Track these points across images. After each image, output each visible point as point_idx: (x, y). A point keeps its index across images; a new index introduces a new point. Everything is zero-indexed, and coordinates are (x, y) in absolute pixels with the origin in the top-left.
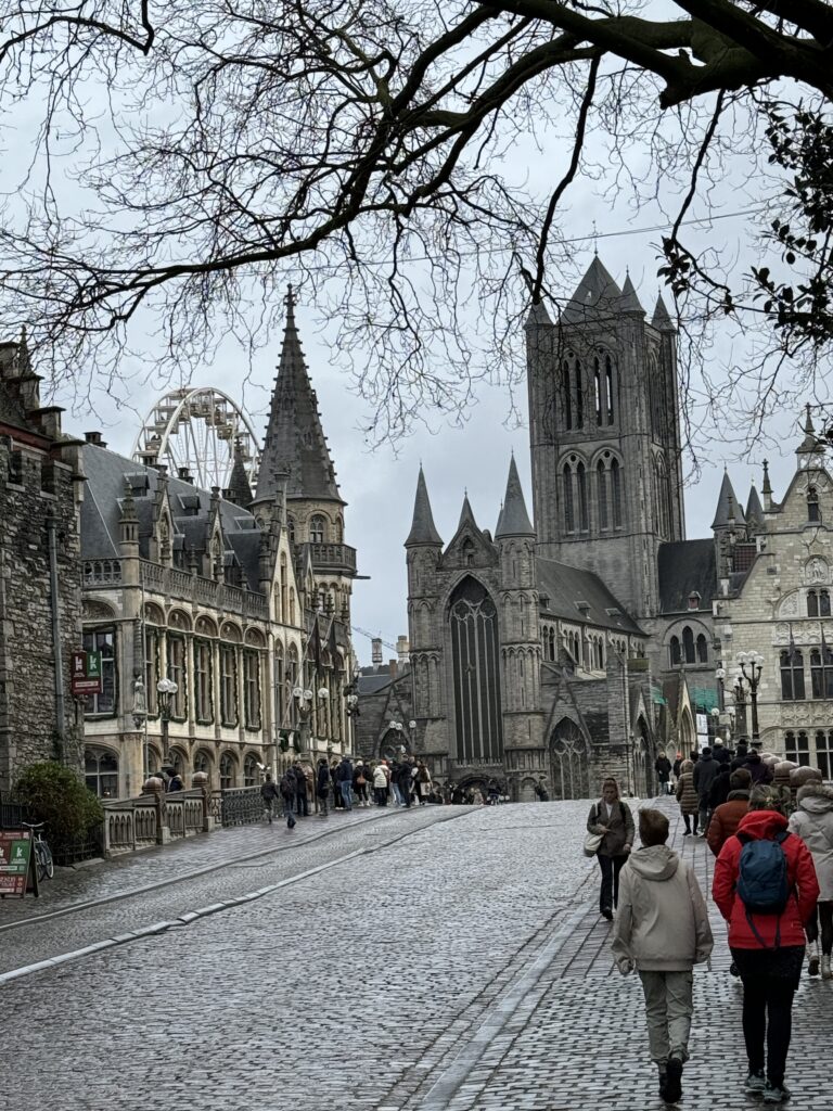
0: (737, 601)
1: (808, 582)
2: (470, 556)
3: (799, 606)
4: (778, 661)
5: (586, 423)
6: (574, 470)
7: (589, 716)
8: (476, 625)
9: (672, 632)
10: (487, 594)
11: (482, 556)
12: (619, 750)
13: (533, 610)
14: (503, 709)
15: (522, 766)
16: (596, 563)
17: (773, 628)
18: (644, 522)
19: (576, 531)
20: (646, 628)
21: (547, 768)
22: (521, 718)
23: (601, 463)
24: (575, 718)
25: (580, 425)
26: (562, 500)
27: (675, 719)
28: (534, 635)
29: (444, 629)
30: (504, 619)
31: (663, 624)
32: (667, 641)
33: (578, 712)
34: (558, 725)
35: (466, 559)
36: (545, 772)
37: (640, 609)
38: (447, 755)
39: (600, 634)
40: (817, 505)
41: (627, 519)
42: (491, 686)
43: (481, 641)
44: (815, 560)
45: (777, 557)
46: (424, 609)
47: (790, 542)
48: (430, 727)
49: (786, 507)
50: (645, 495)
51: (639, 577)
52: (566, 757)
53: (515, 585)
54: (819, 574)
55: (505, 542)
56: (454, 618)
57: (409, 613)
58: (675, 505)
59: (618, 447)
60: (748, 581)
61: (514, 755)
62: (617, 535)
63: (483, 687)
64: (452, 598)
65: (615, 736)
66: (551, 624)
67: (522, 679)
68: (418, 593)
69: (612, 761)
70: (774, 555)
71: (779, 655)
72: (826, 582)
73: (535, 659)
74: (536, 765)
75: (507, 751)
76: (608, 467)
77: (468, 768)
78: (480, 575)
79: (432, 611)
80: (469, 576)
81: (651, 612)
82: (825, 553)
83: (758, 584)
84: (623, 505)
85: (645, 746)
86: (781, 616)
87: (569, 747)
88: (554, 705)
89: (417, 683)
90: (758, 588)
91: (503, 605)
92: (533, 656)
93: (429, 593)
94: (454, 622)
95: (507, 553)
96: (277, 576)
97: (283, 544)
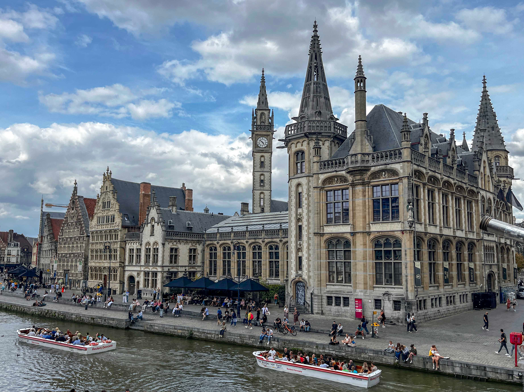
96: (482, 170)
97: (484, 157)
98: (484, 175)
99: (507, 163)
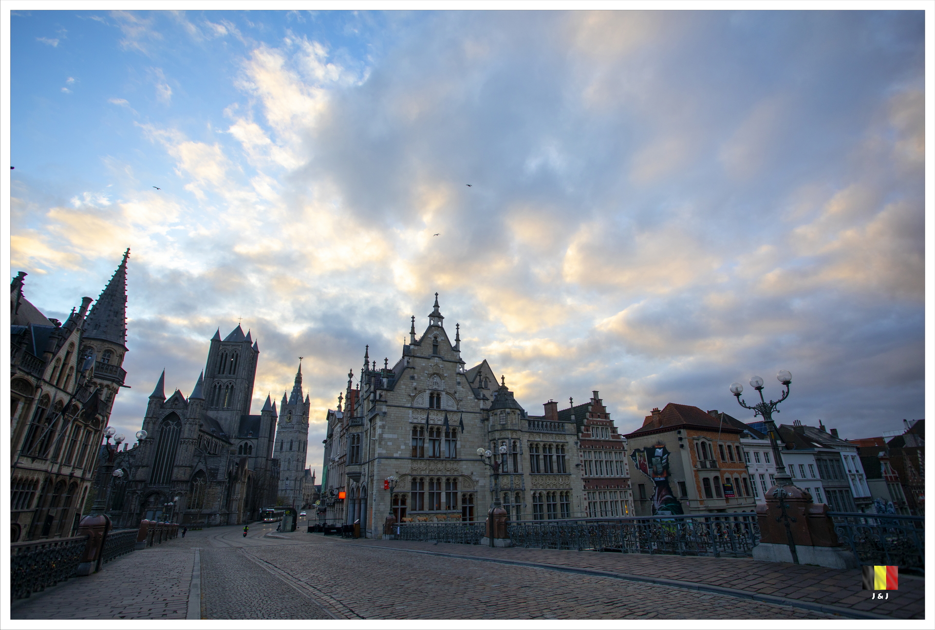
0: (392, 392)
1: (430, 388)
2: (176, 404)
3: (424, 401)
4: (411, 432)
5: (225, 373)
6: (218, 387)
7: (211, 469)
8: (171, 431)
9: (241, 444)
10: (179, 419)
11: (181, 405)
12: (220, 483)
13: (197, 427)
14: (175, 464)
15: (178, 488)
16: (218, 418)
17: (410, 411)
18: (239, 406)
19: (214, 406)
20: (232, 441)
21: (189, 489)
22: (182, 468)
23: (228, 386)
24: (205, 470)
25: (223, 373)
26: (211, 396)
27: (242, 472)
28: (196, 437)
29: (158, 431)
30: (184, 429)
31: (238, 441)
32: (238, 446)
33: (207, 467)
34: (198, 472)
35: (174, 406)
36: (187, 490)
37: (231, 435)
38: (145, 481)
39: (217, 441)
40: (437, 346)
41: (233, 405)
42: (172, 455)
43: (172, 437)
44: (435, 375)
45: (416, 371)
46: (151, 422)
47: (423, 363)
48: (140, 469)
49: (423, 344)
50: (241, 398)
51: (233, 424)
52: (197, 484)
53: (192, 417)
54: (436, 383)
55: (192, 401)
56: (163, 427)
57: (144, 423)
58: (248, 404)
59: (235, 381)
60: (399, 381)
61: (176, 483)
62: (228, 409)
63: (168, 455)
64: (164, 420)
65: (220, 477)
66: (202, 434)
67: (186, 453)
68: (150, 416)
69: (217, 487)
70: (414, 368)
71: (412, 429)
72: (440, 389)
73: (194, 446)
74: (184, 488)
75: (173, 481)
76: (230, 387)
77: (154, 488)
78: (178, 412)
79: (154, 423)
80: (173, 412)
81: (235, 436)
82: (441, 372)
83: (404, 384)
84: (232, 400)
85: (229, 482)
86: (415, 405)
87: (200, 482)
88: (197, 464)
89: (140, 451)
90: (405, 387)
91: (186, 424)
92: (193, 444)
93: (155, 416)
94: (163, 429)
95: (192, 405)
96: (62, 354)
97: (75, 337)
98: (64, 365)
99: (121, 363)
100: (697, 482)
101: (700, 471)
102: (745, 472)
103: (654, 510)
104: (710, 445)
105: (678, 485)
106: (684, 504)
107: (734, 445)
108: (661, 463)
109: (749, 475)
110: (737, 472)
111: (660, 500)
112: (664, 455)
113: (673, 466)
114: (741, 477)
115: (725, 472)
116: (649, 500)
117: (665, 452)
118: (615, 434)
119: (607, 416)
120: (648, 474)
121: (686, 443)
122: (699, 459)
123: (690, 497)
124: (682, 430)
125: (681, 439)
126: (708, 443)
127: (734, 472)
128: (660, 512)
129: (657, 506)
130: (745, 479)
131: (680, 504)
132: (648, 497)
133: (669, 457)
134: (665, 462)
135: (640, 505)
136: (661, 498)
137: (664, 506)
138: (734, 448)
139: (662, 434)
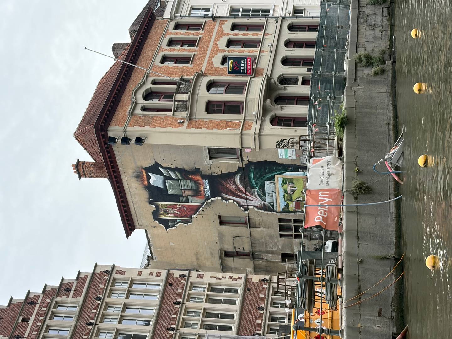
100: (209, 125)
101: (191, 115)
102: (222, 23)
103: (265, 208)
104: (154, 83)
105: (214, 161)
106: (250, 156)
107: (171, 33)
108: (177, 180)
109: (231, 16)
110: (217, 39)
111: (246, 195)
112: (161, 174)
113: (181, 162)
114: (228, 34)
115: (210, 63)
116: (246, 212)
117: (155, 169)
118: (73, 288)
119: (30, 301)
120: (201, 207)
121: (134, 131)
122: (171, 111)
123: (236, 145)
124: (110, 134)
125: (126, 140)
126: (149, 85)
127: (215, 44)
128: (268, 200)
129: (258, 202)
130: (234, 27)
131: (250, 163)
132: (242, 214)
133: (164, 165)
134: (175, 173)
135: (258, 229)
136: (242, 192)
137: (256, 190)
138: (177, 34)
139: (120, 169)
